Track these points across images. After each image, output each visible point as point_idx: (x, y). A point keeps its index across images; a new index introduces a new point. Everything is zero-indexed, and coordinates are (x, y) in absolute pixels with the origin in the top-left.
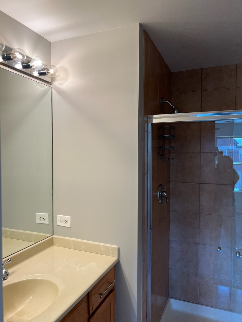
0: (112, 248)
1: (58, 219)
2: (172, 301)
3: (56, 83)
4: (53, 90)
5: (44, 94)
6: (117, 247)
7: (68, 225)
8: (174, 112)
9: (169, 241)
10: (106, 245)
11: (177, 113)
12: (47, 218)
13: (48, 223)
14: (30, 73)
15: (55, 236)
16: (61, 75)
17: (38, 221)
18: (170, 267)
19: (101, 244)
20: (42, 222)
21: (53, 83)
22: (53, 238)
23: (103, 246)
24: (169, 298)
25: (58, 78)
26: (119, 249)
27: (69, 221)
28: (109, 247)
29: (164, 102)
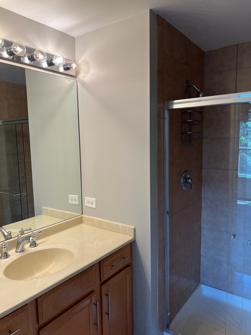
0: (129, 228)
1: (86, 200)
2: (203, 286)
3: (80, 76)
4: (78, 83)
5: (71, 87)
6: (133, 227)
7: (94, 206)
8: (198, 96)
9: (201, 228)
10: (124, 225)
11: (203, 96)
12: (77, 199)
13: (78, 204)
14: (57, 71)
15: (83, 216)
16: (83, 68)
17: (70, 202)
18: (202, 253)
19: (120, 224)
20: (73, 202)
21: (78, 76)
22: (82, 217)
23: (121, 226)
24: (200, 283)
25: (82, 71)
26: (135, 229)
27: (94, 202)
28: (126, 227)
29: (189, 86)
